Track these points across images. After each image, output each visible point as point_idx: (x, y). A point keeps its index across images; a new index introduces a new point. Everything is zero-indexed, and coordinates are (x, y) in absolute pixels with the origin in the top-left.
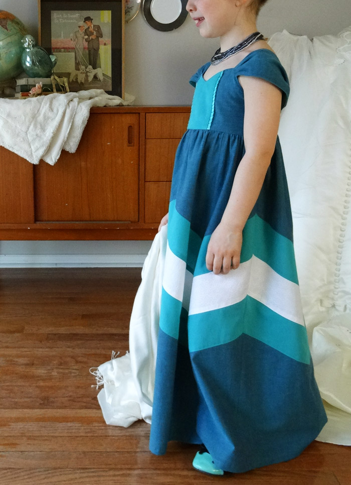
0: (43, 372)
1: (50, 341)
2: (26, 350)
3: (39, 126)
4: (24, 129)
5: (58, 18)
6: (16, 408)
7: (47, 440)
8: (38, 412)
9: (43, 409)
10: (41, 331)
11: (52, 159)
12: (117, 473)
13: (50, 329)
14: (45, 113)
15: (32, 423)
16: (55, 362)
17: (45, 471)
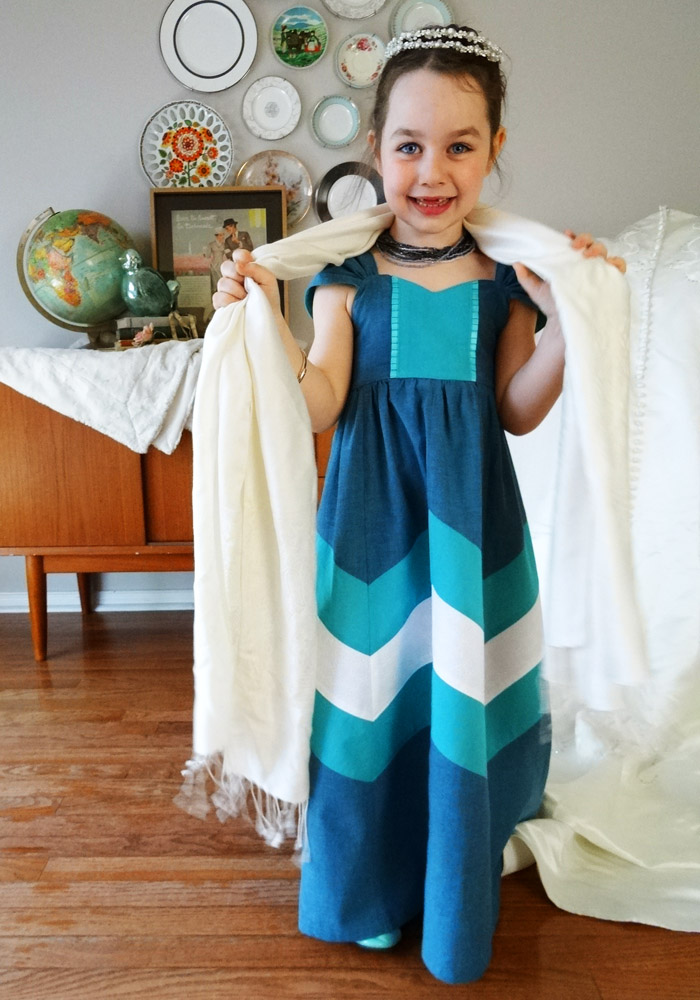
0: (140, 789)
1: (161, 735)
2: (119, 750)
3: (145, 394)
4: (122, 399)
5: (183, 223)
6: (85, 856)
7: (123, 914)
8: (118, 863)
9: (129, 856)
10: (149, 718)
11: (168, 445)
12: (228, 976)
13: (165, 714)
14: (154, 373)
15: (104, 882)
16: (162, 772)
17: (110, 973)
